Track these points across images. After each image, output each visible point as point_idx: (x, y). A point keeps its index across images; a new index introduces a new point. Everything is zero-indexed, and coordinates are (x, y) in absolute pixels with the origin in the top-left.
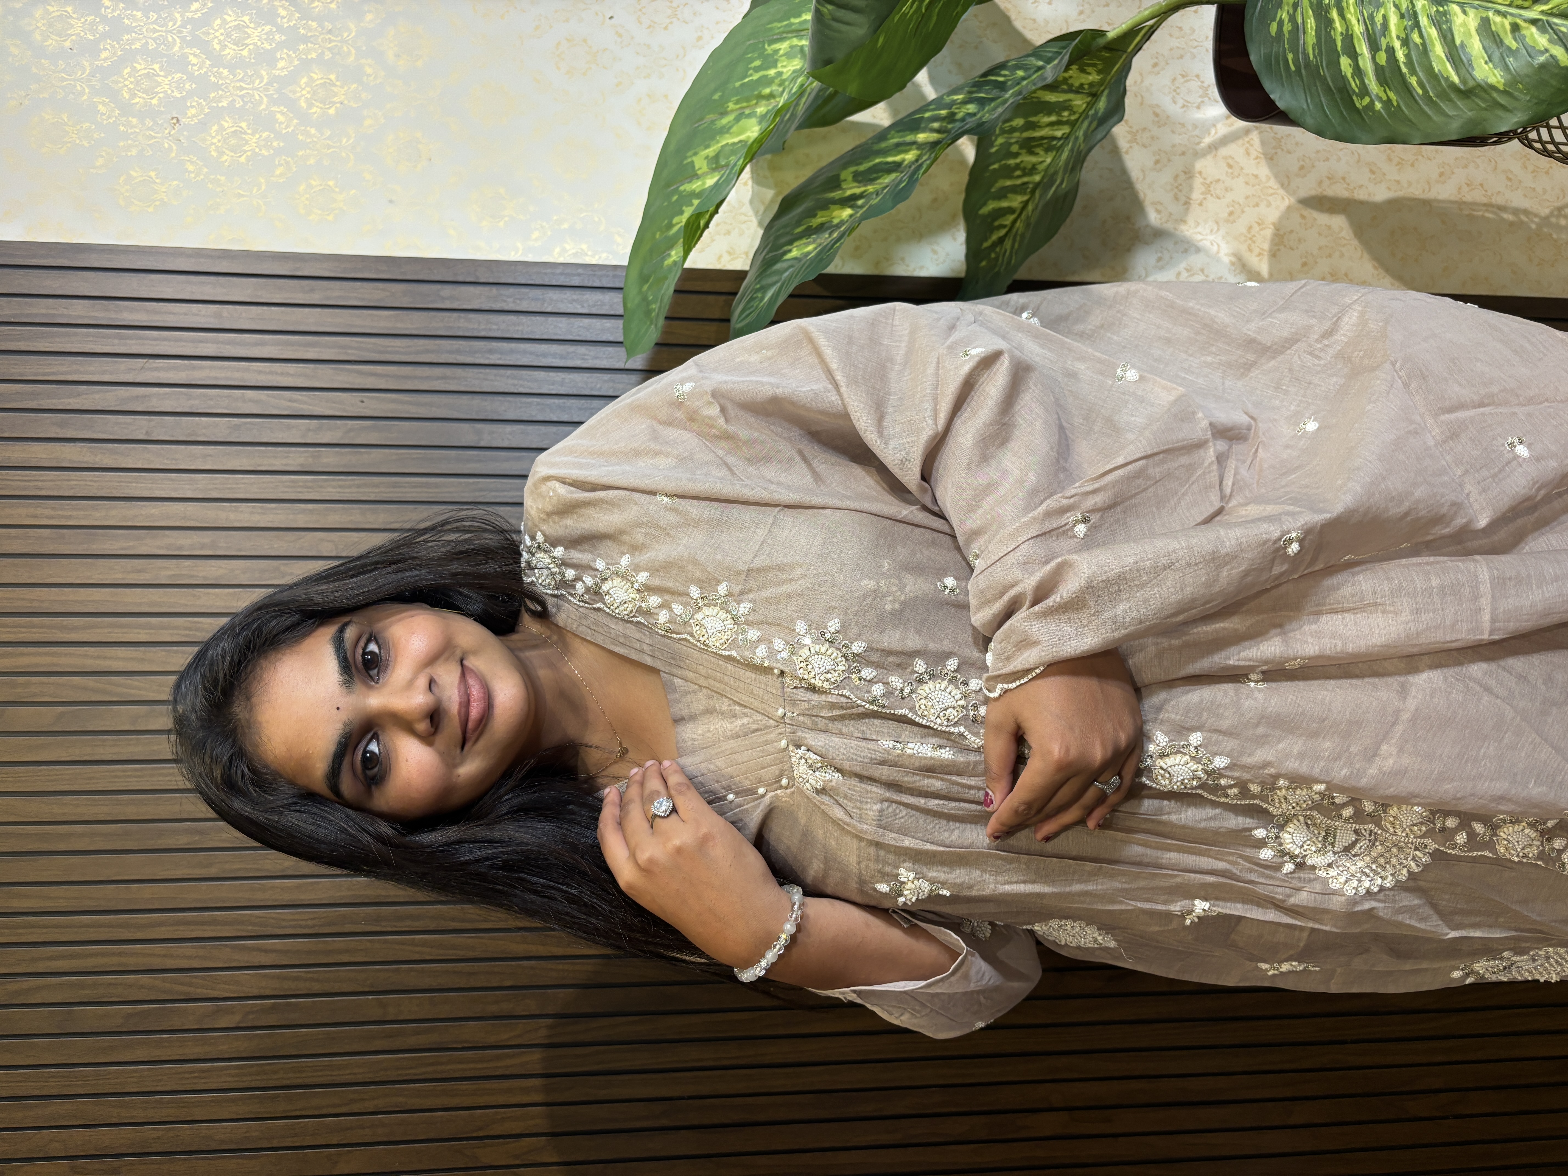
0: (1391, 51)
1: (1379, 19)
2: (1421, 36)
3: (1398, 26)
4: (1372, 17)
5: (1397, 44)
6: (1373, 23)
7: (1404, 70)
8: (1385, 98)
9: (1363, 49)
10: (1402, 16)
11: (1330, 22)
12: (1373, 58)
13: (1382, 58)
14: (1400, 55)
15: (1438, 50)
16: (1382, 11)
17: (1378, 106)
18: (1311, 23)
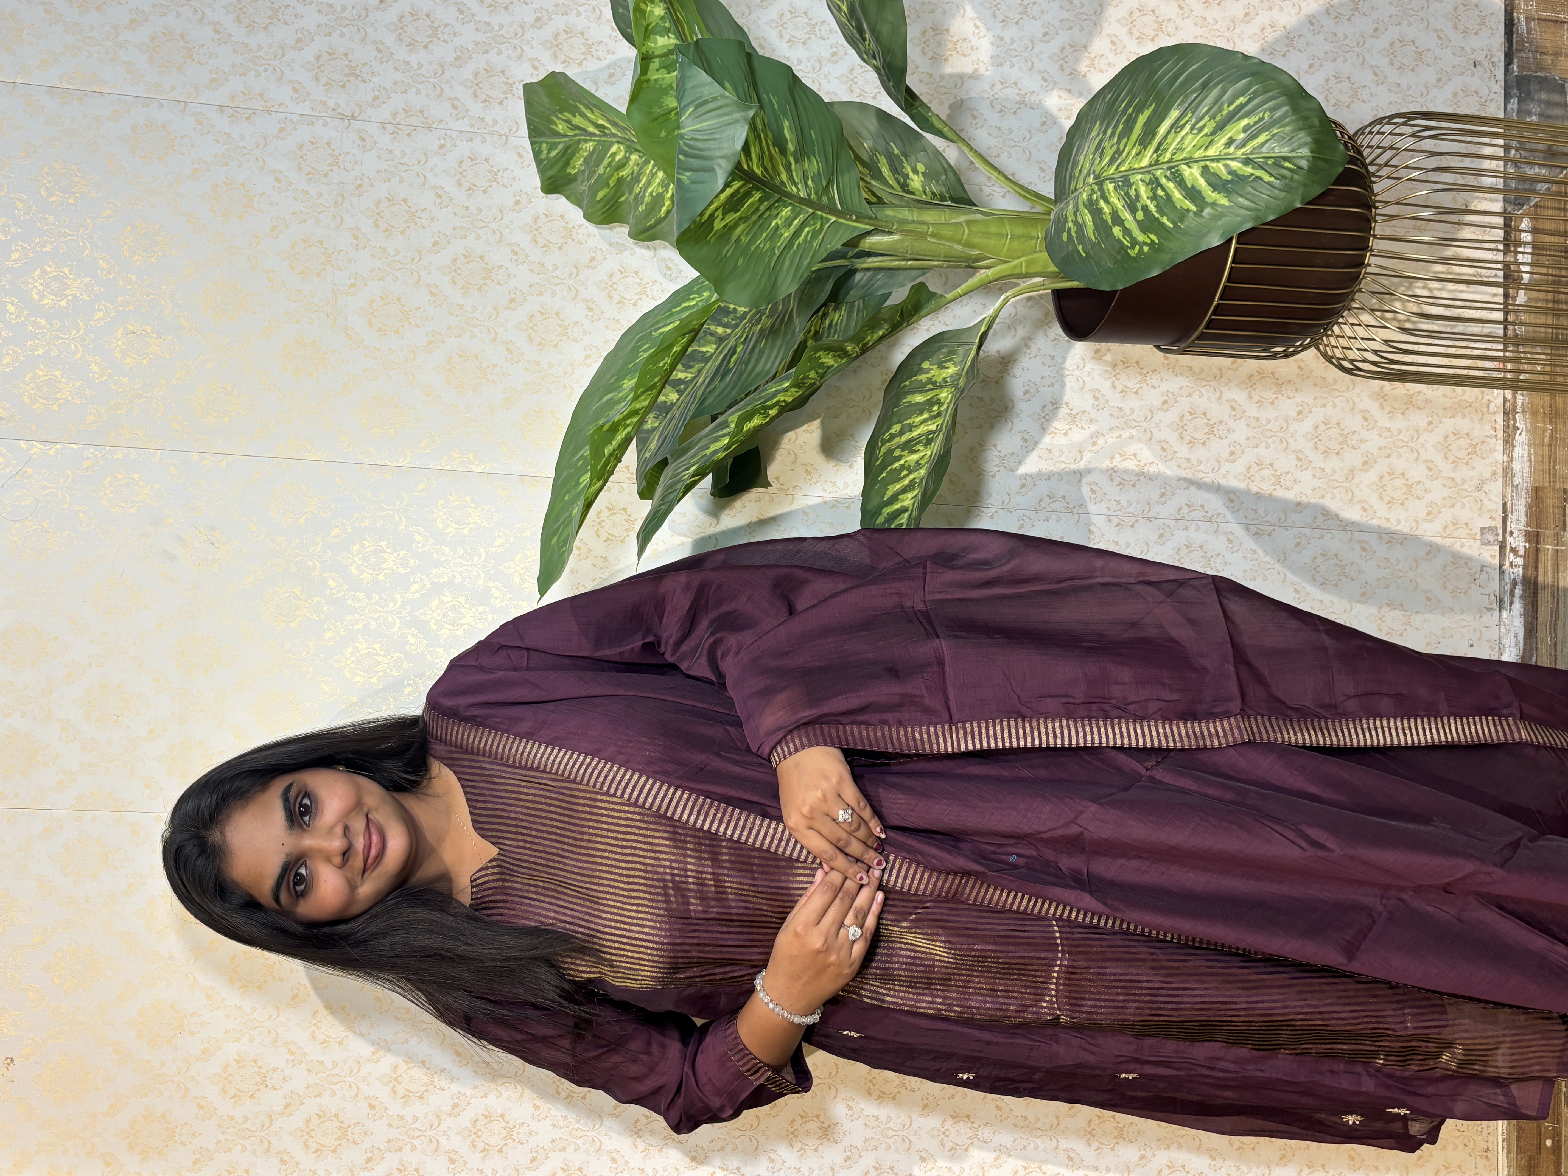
0: (1145, 208)
1: (1132, 193)
2: (1163, 189)
3: (1146, 192)
4: (1127, 194)
5: (1148, 202)
6: (1129, 197)
7: (1157, 215)
8: (1149, 241)
9: (1126, 215)
10: (1148, 184)
11: (1100, 211)
12: (1135, 218)
13: (1140, 215)
14: (1152, 207)
15: (1177, 195)
16: (1134, 187)
17: (1146, 249)
18: (1088, 218)
